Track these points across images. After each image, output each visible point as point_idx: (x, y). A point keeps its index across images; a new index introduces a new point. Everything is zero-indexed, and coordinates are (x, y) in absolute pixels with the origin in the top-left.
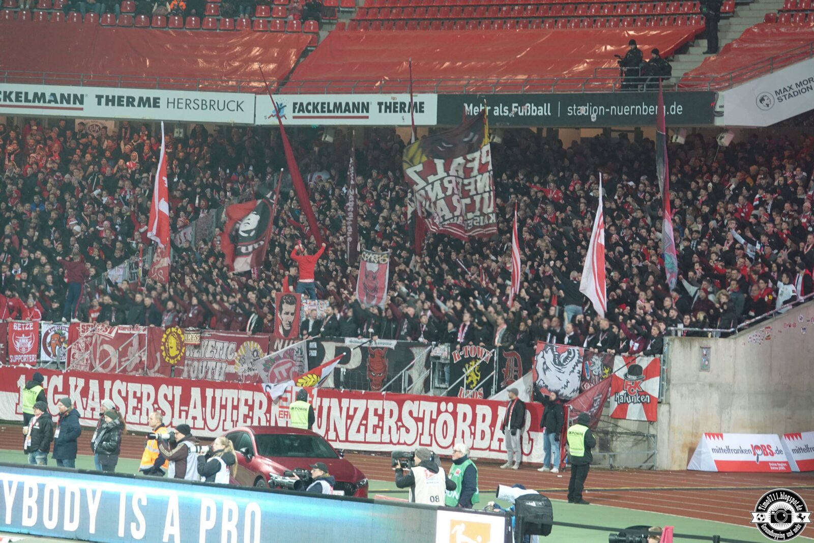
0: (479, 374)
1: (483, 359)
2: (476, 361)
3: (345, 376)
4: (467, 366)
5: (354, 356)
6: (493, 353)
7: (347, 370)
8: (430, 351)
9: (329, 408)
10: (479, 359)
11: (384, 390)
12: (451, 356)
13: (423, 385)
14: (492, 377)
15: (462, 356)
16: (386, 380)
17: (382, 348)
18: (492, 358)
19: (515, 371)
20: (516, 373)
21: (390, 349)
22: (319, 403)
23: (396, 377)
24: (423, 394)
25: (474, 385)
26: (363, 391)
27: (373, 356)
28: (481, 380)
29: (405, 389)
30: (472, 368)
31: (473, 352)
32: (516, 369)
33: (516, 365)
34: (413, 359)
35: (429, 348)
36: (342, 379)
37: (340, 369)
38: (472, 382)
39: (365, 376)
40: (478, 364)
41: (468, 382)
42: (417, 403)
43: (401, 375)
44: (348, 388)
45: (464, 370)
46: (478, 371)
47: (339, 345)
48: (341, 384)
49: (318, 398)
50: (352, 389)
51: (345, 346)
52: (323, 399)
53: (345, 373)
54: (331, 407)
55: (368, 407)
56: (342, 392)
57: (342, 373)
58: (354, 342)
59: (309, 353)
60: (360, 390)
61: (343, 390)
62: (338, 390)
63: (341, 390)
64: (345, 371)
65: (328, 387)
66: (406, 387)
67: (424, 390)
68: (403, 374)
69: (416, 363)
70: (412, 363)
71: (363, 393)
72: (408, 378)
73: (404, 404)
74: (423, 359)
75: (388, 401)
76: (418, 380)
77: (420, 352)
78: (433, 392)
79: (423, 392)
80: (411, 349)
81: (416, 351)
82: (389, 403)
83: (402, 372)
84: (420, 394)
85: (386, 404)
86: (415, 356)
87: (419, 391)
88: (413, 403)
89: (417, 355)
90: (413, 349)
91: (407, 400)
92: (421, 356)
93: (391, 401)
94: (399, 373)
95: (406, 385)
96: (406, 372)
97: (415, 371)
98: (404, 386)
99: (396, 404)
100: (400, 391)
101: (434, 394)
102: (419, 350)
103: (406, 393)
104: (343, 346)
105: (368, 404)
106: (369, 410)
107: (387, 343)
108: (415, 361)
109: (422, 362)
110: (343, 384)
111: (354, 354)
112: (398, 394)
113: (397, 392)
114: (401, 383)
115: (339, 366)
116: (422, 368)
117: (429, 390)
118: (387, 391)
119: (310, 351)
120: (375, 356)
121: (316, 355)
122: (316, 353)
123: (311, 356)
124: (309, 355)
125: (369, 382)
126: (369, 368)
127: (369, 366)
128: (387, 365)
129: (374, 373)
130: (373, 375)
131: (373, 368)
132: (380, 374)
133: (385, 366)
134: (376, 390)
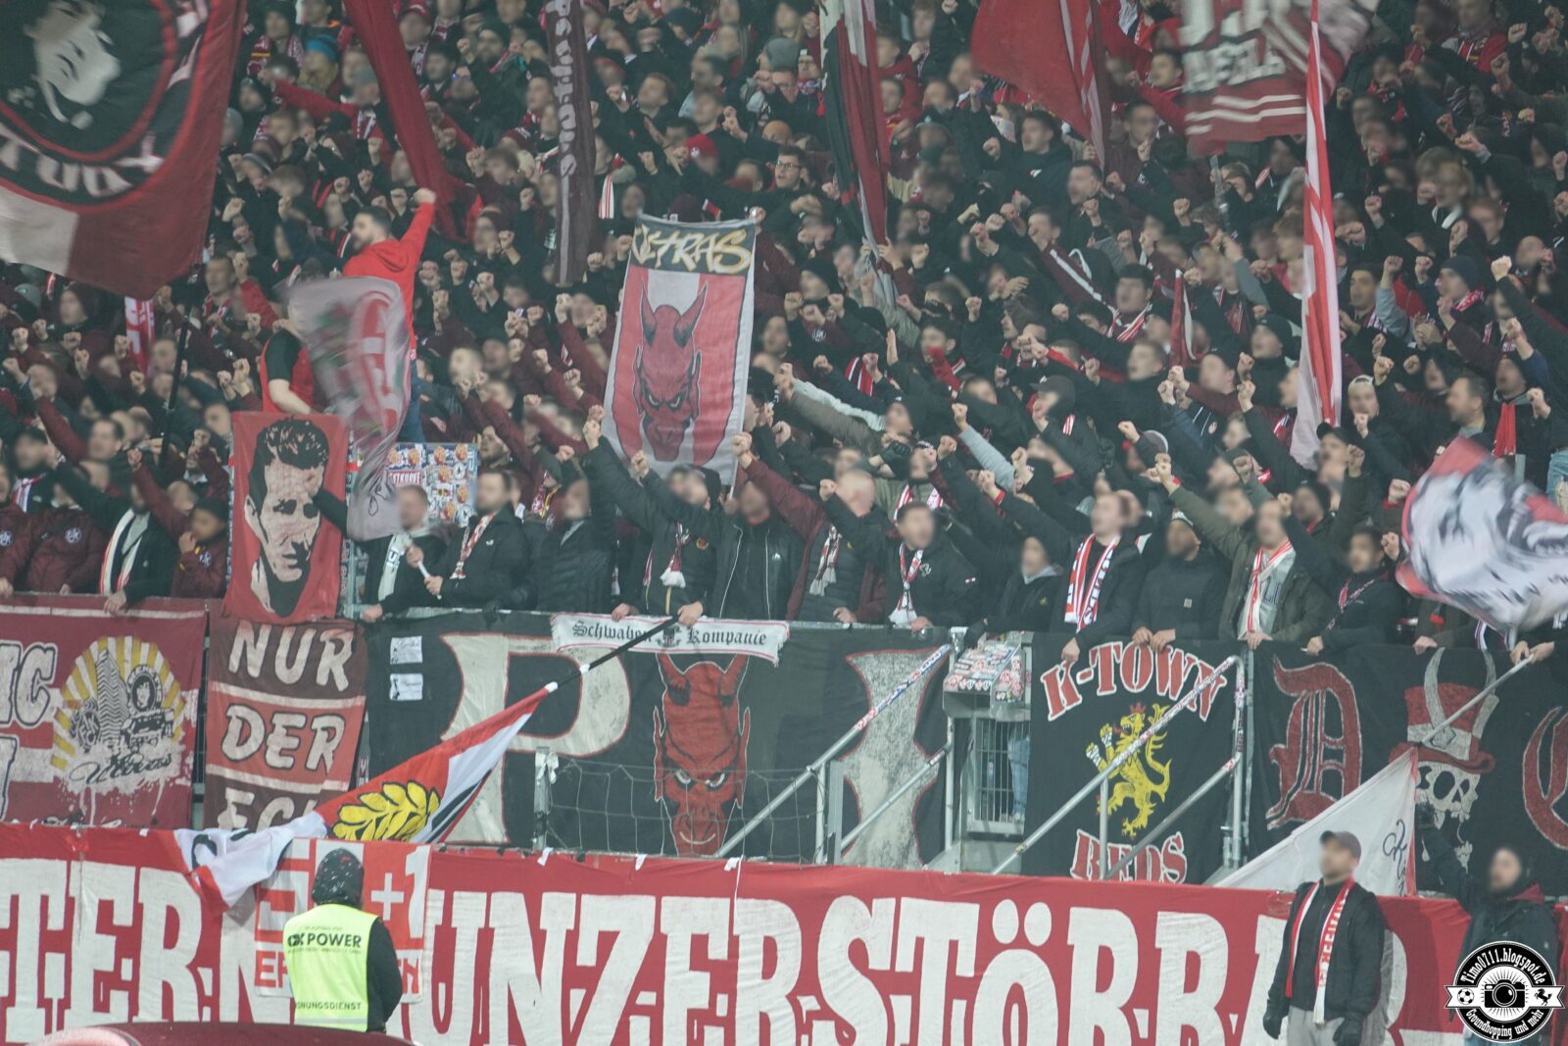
0: (1165, 771)
1: (1184, 703)
2: (1151, 713)
3: (556, 791)
4: (1106, 733)
5: (596, 696)
6: (1231, 675)
7: (563, 759)
8: (941, 670)
9: (486, 936)
11: (733, 853)
12: (1038, 690)
13: (910, 825)
15: (1089, 690)
16: (740, 804)
17: (721, 659)
18: (1226, 697)
19: (1329, 755)
20: (1332, 767)
21: (757, 664)
22: (436, 916)
23: (789, 790)
24: (913, 865)
25: (1144, 821)
26: (641, 858)
27: (679, 693)
28: (1175, 797)
29: (829, 846)
30: (1130, 746)
31: (1136, 671)
32: (1335, 744)
33: (1333, 728)
34: (865, 708)
35: (937, 655)
36: (541, 802)
37: (531, 756)
38: (1129, 809)
39: (645, 788)
40: (1158, 724)
41: (1114, 807)
42: (885, 905)
43: (813, 782)
44: (571, 843)
45: (1095, 754)
46: (1159, 758)
47: (527, 646)
48: (540, 826)
49: (432, 892)
50: (587, 848)
51: (553, 651)
52: (456, 894)
53: (553, 777)
54: (493, 930)
55: (663, 930)
56: (542, 861)
57: (540, 775)
58: (593, 631)
59: (387, 685)
60: (626, 851)
61: (547, 851)
62: (526, 854)
63: (540, 854)
64: (556, 765)
65: (477, 838)
66: (834, 835)
67: (915, 845)
68: (821, 778)
69: (878, 722)
70: (863, 722)
71: (637, 867)
72: (841, 792)
73: (829, 915)
74: (907, 707)
75: (752, 901)
76: (890, 801)
77: (894, 673)
78: (959, 857)
79: (913, 855)
80: (852, 660)
81: (876, 671)
82: (759, 910)
83: (816, 766)
84: (899, 865)
85: (746, 913)
86: (872, 693)
87: (894, 854)
88: (870, 908)
89: (883, 689)
90: (861, 659)
91: (839, 896)
92: (900, 694)
93: (770, 902)
94: (803, 772)
95: (836, 826)
96: (835, 765)
97: (871, 761)
98: (826, 830)
99: (793, 914)
100: (809, 853)
101: (962, 865)
102: (892, 664)
103: (837, 860)
104: (546, 652)
105: (664, 915)
106: (668, 941)
107: (741, 634)
108: (873, 713)
109: (901, 718)
110: (545, 826)
111: (596, 688)
112: (798, 866)
113: (796, 860)
114: (814, 818)
115: (525, 742)
116: (902, 746)
117: (942, 848)
118: (748, 855)
119: (392, 677)
120: (693, 695)
121: (419, 696)
122: (420, 688)
123: (400, 698)
124: (391, 696)
125: (665, 815)
126: (664, 749)
127: (663, 739)
128: (745, 735)
129: (685, 774)
130: (680, 784)
131: (681, 752)
132: (715, 777)
133: (736, 740)
134: (697, 850)
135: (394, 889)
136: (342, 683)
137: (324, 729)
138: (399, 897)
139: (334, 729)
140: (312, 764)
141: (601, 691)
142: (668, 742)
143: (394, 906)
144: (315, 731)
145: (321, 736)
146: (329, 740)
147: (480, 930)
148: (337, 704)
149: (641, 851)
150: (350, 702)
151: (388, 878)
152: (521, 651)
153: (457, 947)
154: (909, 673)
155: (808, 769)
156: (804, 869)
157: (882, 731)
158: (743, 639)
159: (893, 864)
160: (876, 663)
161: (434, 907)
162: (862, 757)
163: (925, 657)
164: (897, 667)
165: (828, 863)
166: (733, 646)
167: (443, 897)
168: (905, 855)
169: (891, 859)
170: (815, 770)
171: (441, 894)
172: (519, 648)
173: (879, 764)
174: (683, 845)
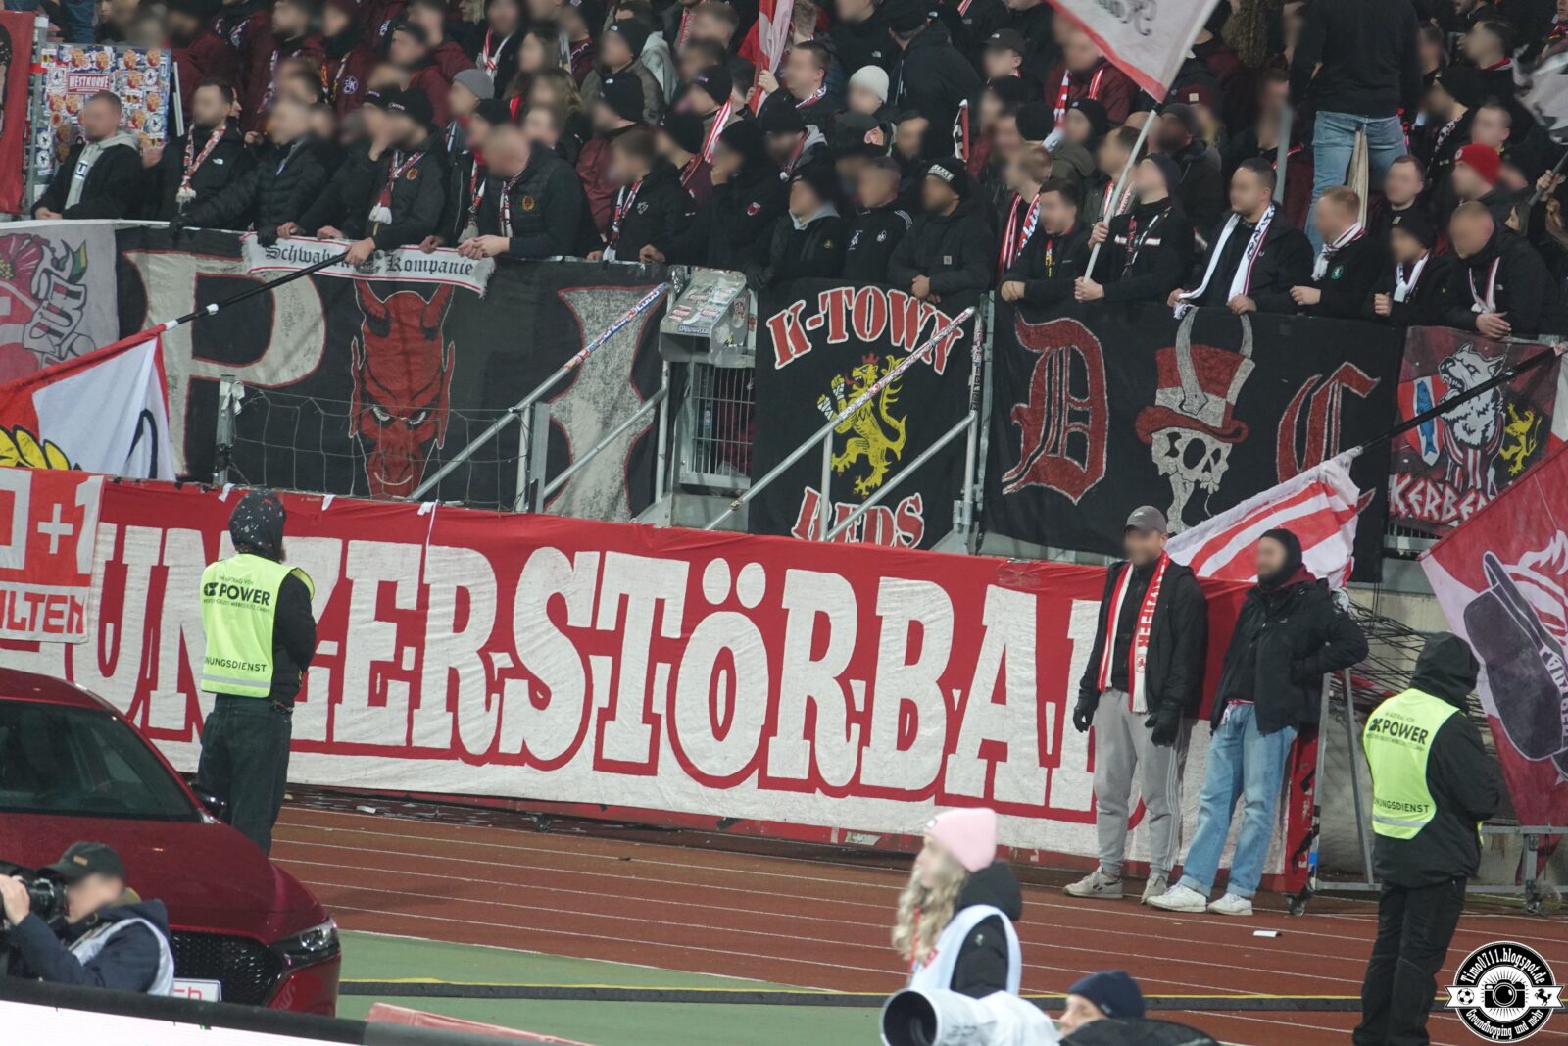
0: (900, 426)
1: (918, 354)
2: (884, 364)
3: (238, 420)
4: (838, 384)
5: (289, 323)
6: (969, 326)
7: (251, 389)
8: (659, 311)
9: (159, 575)
10: (901, 353)
11: (427, 497)
12: (763, 336)
13: (621, 477)
14: (962, 438)
15: (819, 336)
16: (439, 444)
17: (426, 288)
18: (962, 350)
19: (1074, 416)
20: (1076, 427)
21: (462, 294)
22: (107, 551)
23: (491, 432)
24: (621, 517)
25: (876, 479)
26: (329, 498)
27: (380, 326)
28: (909, 454)
29: (532, 491)
30: (862, 398)
31: (870, 319)
32: (1079, 404)
33: (1078, 387)
34: (579, 345)
35: (653, 294)
36: (224, 433)
37: (214, 385)
38: (863, 466)
39: (338, 425)
40: (890, 377)
41: (842, 463)
42: (588, 559)
43: (515, 424)
44: (255, 480)
45: (824, 405)
46: (893, 411)
47: (216, 266)
48: (221, 459)
49: (103, 525)
51: (244, 273)
52: (129, 528)
53: (238, 407)
54: (167, 568)
55: (349, 575)
56: (223, 497)
57: (225, 405)
58: (287, 254)
60: (313, 490)
61: (228, 487)
62: (205, 489)
63: (220, 490)
64: (241, 394)
66: (537, 481)
67: (626, 496)
68: (526, 419)
69: (592, 363)
70: (571, 363)
71: (324, 508)
72: (546, 436)
73: (527, 566)
74: (623, 347)
75: (446, 548)
76: (599, 447)
77: (610, 311)
78: (669, 511)
79: (623, 506)
80: (565, 295)
81: (590, 308)
82: (453, 557)
83: (520, 406)
84: (607, 517)
85: (439, 561)
86: (586, 332)
87: (604, 504)
88: (572, 560)
89: (597, 327)
90: (574, 295)
91: (539, 547)
92: (613, 333)
93: (464, 550)
94: (506, 413)
95: (539, 472)
96: (541, 407)
97: (584, 404)
98: (528, 475)
99: (489, 565)
100: (510, 500)
101: (672, 520)
102: (608, 301)
103: (539, 509)
104: (237, 273)
105: (349, 560)
106: (354, 588)
107: (445, 263)
108: (582, 353)
109: (617, 359)
110: (227, 460)
111: (290, 315)
112: (497, 512)
113: (495, 507)
114: (516, 463)
115: (212, 370)
116: (617, 389)
117: (652, 500)
118: (443, 499)
120: (393, 326)
126: (363, 382)
127: (361, 372)
128: (449, 372)
129: (384, 410)
130: (377, 420)
131: (381, 387)
132: (415, 415)
133: (439, 377)
134: (391, 491)
135: (61, 521)
138: (68, 529)
141: (295, 318)
142: (366, 374)
143: (61, 538)
147: (153, 567)
149: (330, 491)
151: (57, 508)
152: (209, 272)
153: (128, 585)
154: (624, 311)
155: (510, 410)
156: (503, 516)
157: (597, 373)
158: (448, 269)
159: (602, 515)
160: (590, 300)
161: (104, 542)
162: (574, 399)
163: (642, 295)
164: (612, 305)
165: (529, 511)
166: (437, 276)
167: (115, 532)
168: (613, 506)
169: (600, 510)
170: (519, 412)
171: (113, 527)
172: (207, 268)
173: (593, 407)
174: (376, 485)
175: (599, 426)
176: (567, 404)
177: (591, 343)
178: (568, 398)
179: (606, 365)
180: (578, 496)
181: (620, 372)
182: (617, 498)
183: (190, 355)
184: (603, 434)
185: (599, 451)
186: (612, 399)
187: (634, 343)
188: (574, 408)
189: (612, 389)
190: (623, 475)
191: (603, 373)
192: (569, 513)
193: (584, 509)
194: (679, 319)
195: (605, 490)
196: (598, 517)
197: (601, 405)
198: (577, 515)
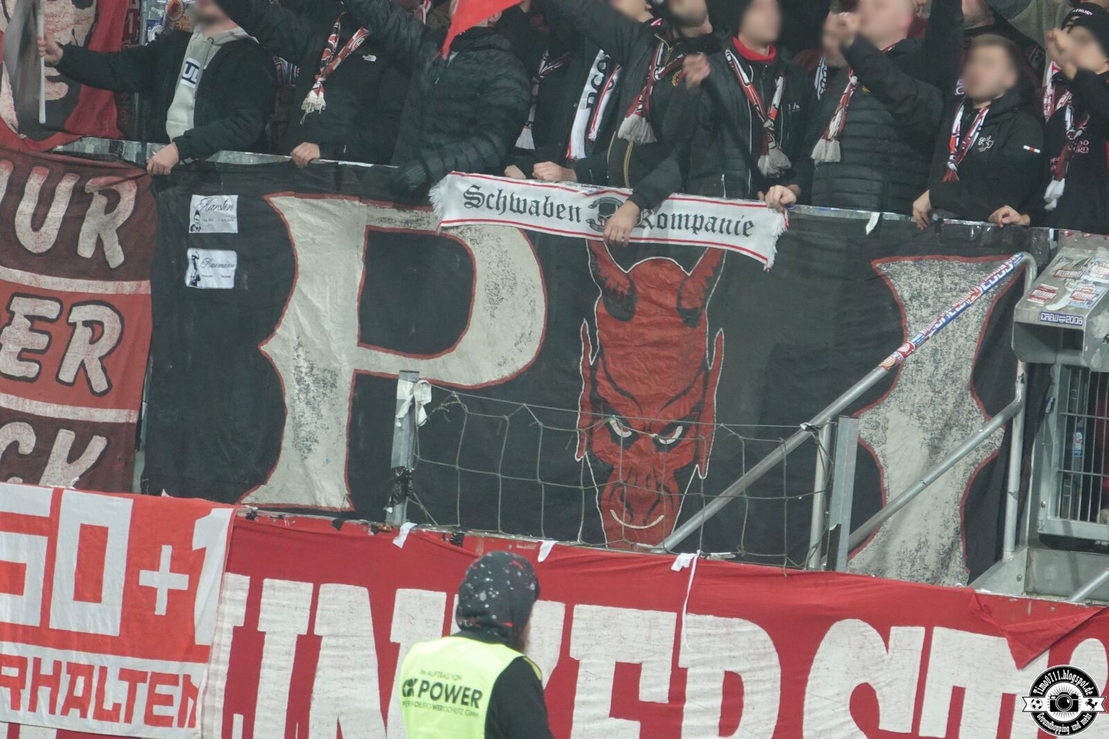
3: (426, 437)
5: (495, 298)
7: (441, 390)
8: (1014, 289)
9: (308, 648)
11: (686, 545)
13: (955, 522)
16: (701, 472)
17: (687, 254)
21: (739, 265)
22: (236, 613)
23: (774, 456)
24: (955, 580)
26: (547, 545)
27: (622, 304)
29: (830, 541)
34: (898, 337)
35: (1007, 267)
36: (402, 452)
37: (390, 383)
39: (562, 441)
42: (908, 637)
43: (810, 446)
44: (443, 518)
47: (394, 218)
48: (398, 488)
49: (231, 577)
50: (466, 526)
51: (432, 228)
52: (267, 582)
53: (422, 416)
54: (319, 638)
55: (574, 653)
56: (399, 542)
57: (402, 412)
58: (493, 201)
59: (183, 264)
60: (525, 534)
61: (407, 527)
62: (375, 529)
63: (396, 531)
64: (427, 398)
65: (305, 501)
66: (838, 527)
67: (961, 549)
68: (824, 439)
69: (916, 362)
70: (889, 361)
71: (541, 559)
72: (853, 463)
73: (824, 646)
74: (961, 341)
75: (710, 618)
76: (926, 480)
77: (943, 291)
78: (1022, 572)
79: (957, 564)
80: (882, 267)
81: (916, 286)
82: (720, 631)
83: (816, 422)
84: (935, 578)
85: (701, 636)
86: (910, 318)
87: (931, 559)
88: (886, 638)
89: (925, 312)
90: (895, 267)
91: (840, 618)
92: (948, 321)
93: (736, 620)
94: (795, 430)
95: (842, 514)
96: (846, 423)
97: (904, 419)
98: (825, 518)
99: (770, 643)
100: (799, 552)
101: (1027, 584)
102: (941, 276)
103: (841, 567)
104: (422, 228)
105: (574, 633)
106: (581, 671)
107: (715, 219)
108: (904, 348)
109: (952, 357)
110: (405, 489)
111: (496, 286)
112: (783, 569)
113: (779, 561)
114: (810, 500)
115: (385, 362)
116: (951, 400)
117: (998, 555)
118: (708, 549)
119: (191, 253)
120: (640, 305)
121: (228, 284)
122: (231, 271)
123: (201, 285)
124: (188, 282)
125: (588, 482)
126: (593, 383)
127: (593, 369)
128: (716, 369)
129: (626, 424)
130: (616, 437)
131: (617, 389)
132: (668, 430)
133: (701, 377)
134: (634, 536)
135: (172, 570)
136: (116, 257)
137: (86, 324)
138: (180, 582)
139: (101, 324)
140: (67, 375)
141: (504, 292)
142: (600, 373)
143: (172, 594)
144: (74, 325)
145: (83, 334)
146: (93, 341)
147: (300, 637)
148: (108, 288)
149: (549, 536)
150: (128, 287)
151: (167, 551)
152: (385, 225)
153: (265, 661)
154: (963, 291)
155: (803, 426)
156: (789, 575)
157: (924, 376)
158: (717, 227)
159: (928, 575)
160: (916, 273)
161: (233, 600)
162: (891, 411)
163: (988, 269)
164: (947, 282)
165: (827, 568)
166: (703, 237)
167: (247, 587)
168: (944, 563)
169: (926, 568)
170: (815, 430)
171: (246, 580)
172: (382, 220)
173: (917, 423)
174: (614, 529)
175: (925, 451)
176: (880, 419)
177: (916, 333)
178: (882, 410)
179: (937, 364)
180: (895, 546)
181: (956, 374)
182: (949, 552)
183: (356, 341)
184: (931, 464)
185: (926, 485)
186: (944, 412)
187: (976, 335)
188: (890, 425)
189: (944, 399)
190: (959, 520)
191: (933, 376)
192: (881, 571)
193: (901, 566)
194: (1041, 303)
195: (933, 540)
196: (923, 579)
197: (928, 421)
198: (892, 575)
